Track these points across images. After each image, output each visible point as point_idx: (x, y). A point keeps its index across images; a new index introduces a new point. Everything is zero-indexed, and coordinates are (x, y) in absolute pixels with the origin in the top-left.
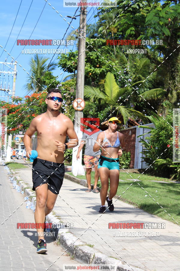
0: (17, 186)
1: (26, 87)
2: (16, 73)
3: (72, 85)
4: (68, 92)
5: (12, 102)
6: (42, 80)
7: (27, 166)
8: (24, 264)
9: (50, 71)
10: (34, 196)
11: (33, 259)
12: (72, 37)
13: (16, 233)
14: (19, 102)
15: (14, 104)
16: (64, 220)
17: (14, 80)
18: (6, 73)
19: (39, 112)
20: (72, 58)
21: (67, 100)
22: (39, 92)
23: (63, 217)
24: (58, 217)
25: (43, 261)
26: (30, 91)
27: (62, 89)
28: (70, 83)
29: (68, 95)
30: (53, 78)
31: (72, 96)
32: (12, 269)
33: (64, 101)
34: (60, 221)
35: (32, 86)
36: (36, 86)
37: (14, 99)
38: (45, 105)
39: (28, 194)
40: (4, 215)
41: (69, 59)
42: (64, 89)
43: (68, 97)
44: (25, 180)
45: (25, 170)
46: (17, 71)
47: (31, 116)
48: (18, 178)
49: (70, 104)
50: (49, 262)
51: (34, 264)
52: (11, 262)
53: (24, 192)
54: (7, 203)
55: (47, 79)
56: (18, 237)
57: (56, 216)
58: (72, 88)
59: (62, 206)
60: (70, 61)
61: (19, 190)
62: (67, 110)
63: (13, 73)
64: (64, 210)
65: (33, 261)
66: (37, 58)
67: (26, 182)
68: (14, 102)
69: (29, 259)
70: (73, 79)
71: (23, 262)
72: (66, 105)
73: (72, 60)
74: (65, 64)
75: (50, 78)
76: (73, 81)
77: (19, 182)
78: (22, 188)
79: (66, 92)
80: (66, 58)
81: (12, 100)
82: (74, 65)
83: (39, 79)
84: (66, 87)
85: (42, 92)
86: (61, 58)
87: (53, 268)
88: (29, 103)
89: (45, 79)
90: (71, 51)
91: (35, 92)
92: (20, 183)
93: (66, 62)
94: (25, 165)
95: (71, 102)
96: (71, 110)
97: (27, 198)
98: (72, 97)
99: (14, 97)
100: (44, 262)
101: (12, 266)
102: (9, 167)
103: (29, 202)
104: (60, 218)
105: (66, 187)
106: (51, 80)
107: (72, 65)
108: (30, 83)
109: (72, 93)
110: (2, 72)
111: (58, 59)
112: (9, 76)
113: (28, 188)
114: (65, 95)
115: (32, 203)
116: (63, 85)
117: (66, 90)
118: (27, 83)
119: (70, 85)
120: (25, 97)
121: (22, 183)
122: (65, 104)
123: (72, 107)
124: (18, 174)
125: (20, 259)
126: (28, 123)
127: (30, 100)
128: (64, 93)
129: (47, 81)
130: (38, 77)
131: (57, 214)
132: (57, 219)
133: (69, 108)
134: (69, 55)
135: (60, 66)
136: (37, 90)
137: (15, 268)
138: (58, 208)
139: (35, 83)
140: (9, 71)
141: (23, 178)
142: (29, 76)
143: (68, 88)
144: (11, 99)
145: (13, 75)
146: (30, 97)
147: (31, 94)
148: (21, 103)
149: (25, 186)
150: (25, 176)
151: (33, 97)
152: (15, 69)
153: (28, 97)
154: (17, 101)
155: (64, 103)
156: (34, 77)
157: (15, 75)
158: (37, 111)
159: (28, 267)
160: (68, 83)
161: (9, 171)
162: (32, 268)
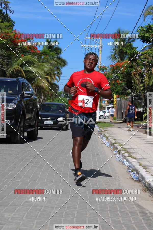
0: (106, 142)
1: (110, 58)
2: (101, 46)
3: (150, 54)
4: (147, 60)
5: (99, 71)
6: (124, 50)
7: (113, 124)
8: (118, 208)
9: (131, 43)
10: (122, 150)
11: (126, 204)
12: (149, 12)
13: (109, 181)
14: (105, 71)
15: (100, 72)
16: (150, 170)
17: (100, 52)
18: (93, 46)
19: (122, 78)
20: (150, 31)
21: (146, 67)
22: (121, 61)
23: (149, 167)
24: (144, 167)
25: (134, 205)
26: (114, 61)
27: (142, 57)
28: (148, 52)
29: (147, 63)
30: (133, 49)
31: (150, 63)
32: (109, 212)
33: (143, 68)
34: (146, 171)
35: (115, 57)
36: (119, 56)
37: (101, 68)
38: (127, 72)
39: (117, 148)
40: (98, 166)
41: (147, 31)
42: (143, 58)
43: (147, 65)
44: (113, 136)
45: (111, 128)
46: (102, 44)
47: (116, 82)
48: (107, 135)
49: (149, 70)
50: (140, 206)
51: (127, 208)
52: (107, 206)
53: (113, 147)
54: (100, 156)
55: (128, 50)
56: (111, 185)
57: (142, 167)
58: (150, 57)
59: (147, 158)
60: (148, 33)
61: (108, 145)
62: (146, 76)
63: (99, 46)
64: (148, 161)
65: (126, 205)
66: (119, 32)
67: (114, 138)
68: (101, 71)
69: (122, 204)
70: (151, 48)
71: (117, 206)
72: (145, 72)
73: (150, 32)
74: (143, 36)
75: (131, 49)
76: (151, 51)
77: (107, 138)
78: (111, 143)
79: (145, 61)
80: (144, 31)
81: (99, 70)
82: (151, 37)
83: (121, 50)
84: (145, 56)
85: (124, 61)
86: (140, 31)
87: (143, 211)
88: (113, 71)
89: (127, 50)
90: (148, 24)
91: (118, 61)
92: (109, 139)
93: (145, 34)
94: (111, 124)
95: (150, 68)
96: (149, 76)
97: (116, 152)
98: (150, 65)
99: (100, 66)
100: (136, 206)
101: (108, 209)
102: (98, 126)
103: (118, 155)
104: (146, 168)
105: (148, 141)
106: (132, 50)
107: (150, 36)
108: (113, 54)
109: (150, 61)
110: (90, 46)
111: (137, 32)
112: (95, 49)
113: (116, 143)
114: (144, 62)
115: (120, 155)
116: (142, 54)
117: (145, 58)
118: (111, 54)
119: (148, 54)
120: (110, 66)
121: (111, 139)
122: (145, 70)
123: (150, 73)
124: (106, 131)
125: (115, 203)
126: (113, 88)
127: (114, 68)
128: (144, 61)
129: (128, 52)
130: (120, 49)
131: (143, 165)
132: (144, 169)
133: (148, 74)
134: (147, 28)
135: (139, 38)
136: (120, 60)
137: (111, 211)
138: (143, 160)
139: (118, 54)
140: (96, 45)
141: (111, 135)
142: (112, 48)
143: (147, 57)
144: (98, 68)
145: (99, 48)
146: (114, 66)
147: (114, 63)
148: (107, 71)
149: (114, 142)
150: (113, 133)
151: (117, 66)
152: (101, 43)
153: (113, 66)
154: (103, 70)
155: (143, 70)
156: (117, 49)
157: (100, 47)
158: (120, 77)
159: (122, 210)
160: (146, 53)
161: (98, 129)
162: (126, 211)
